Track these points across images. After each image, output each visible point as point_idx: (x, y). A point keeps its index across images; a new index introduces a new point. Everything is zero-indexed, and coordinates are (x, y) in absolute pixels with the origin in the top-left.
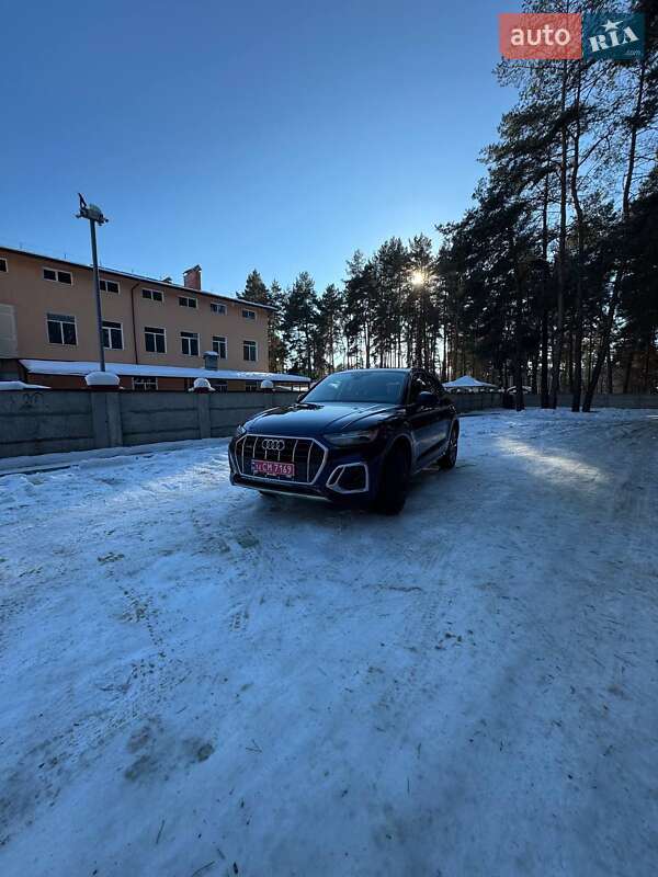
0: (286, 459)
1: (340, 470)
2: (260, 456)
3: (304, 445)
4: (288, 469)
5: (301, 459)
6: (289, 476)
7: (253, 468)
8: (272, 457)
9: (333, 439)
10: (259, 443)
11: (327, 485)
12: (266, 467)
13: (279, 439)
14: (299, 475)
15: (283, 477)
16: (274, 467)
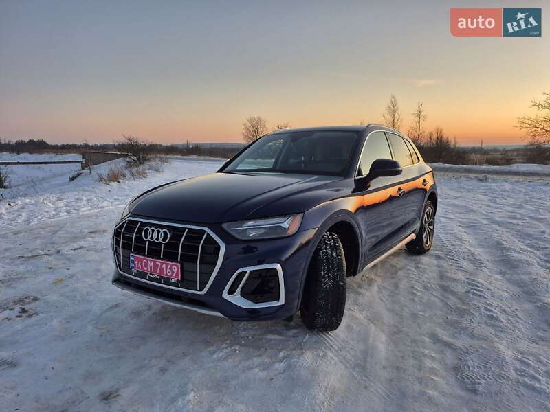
0: (170, 256)
1: (242, 274)
2: (140, 250)
3: (195, 236)
4: (172, 270)
5: (189, 258)
6: (174, 280)
7: (132, 265)
8: (154, 252)
9: (233, 229)
10: (140, 232)
11: (225, 295)
12: (146, 265)
13: (162, 227)
14: (187, 280)
15: (167, 281)
16: (156, 266)
